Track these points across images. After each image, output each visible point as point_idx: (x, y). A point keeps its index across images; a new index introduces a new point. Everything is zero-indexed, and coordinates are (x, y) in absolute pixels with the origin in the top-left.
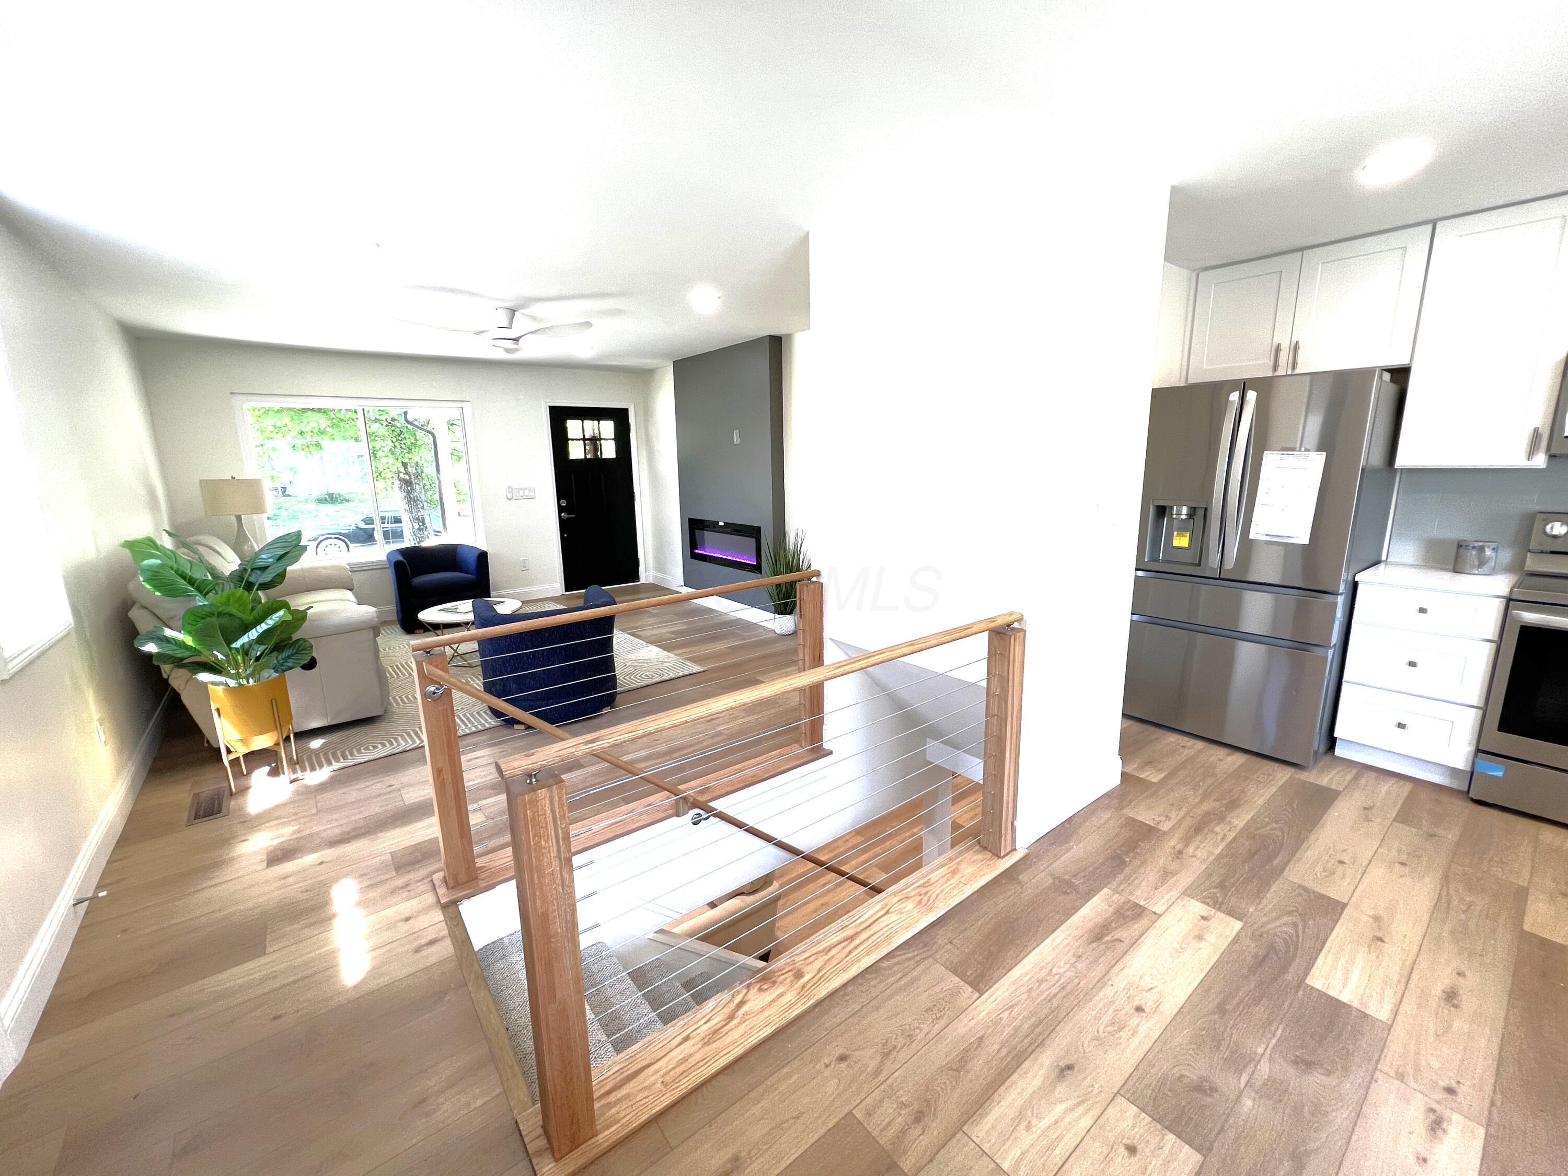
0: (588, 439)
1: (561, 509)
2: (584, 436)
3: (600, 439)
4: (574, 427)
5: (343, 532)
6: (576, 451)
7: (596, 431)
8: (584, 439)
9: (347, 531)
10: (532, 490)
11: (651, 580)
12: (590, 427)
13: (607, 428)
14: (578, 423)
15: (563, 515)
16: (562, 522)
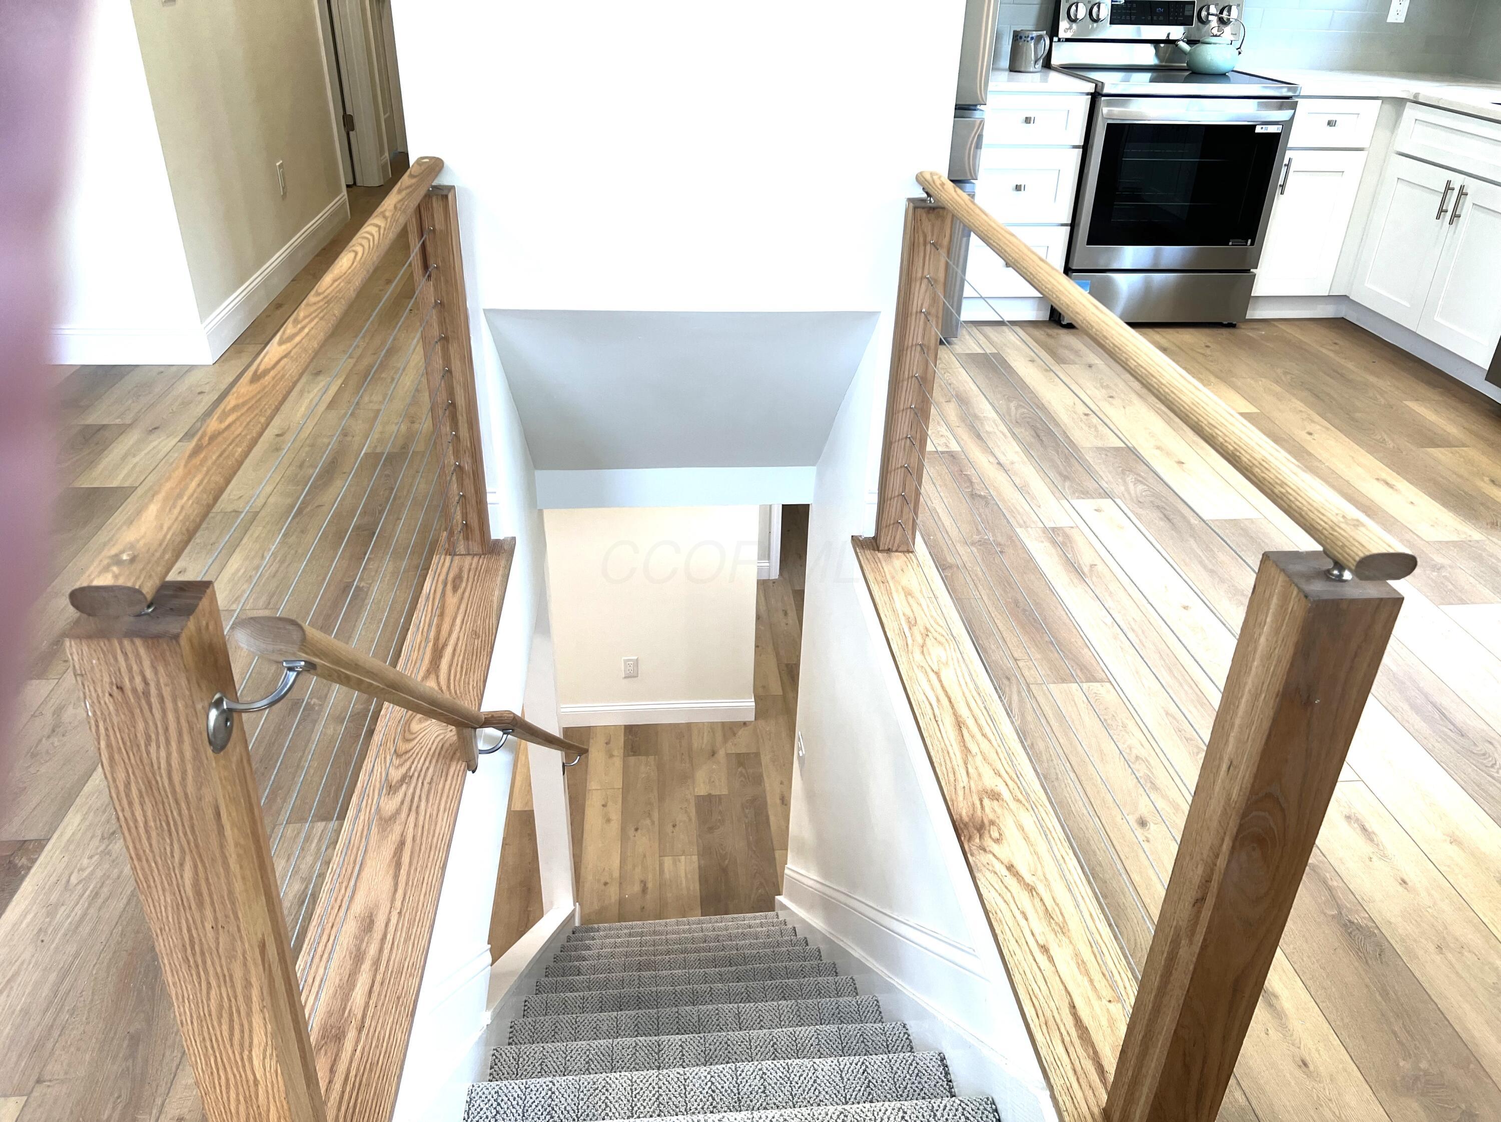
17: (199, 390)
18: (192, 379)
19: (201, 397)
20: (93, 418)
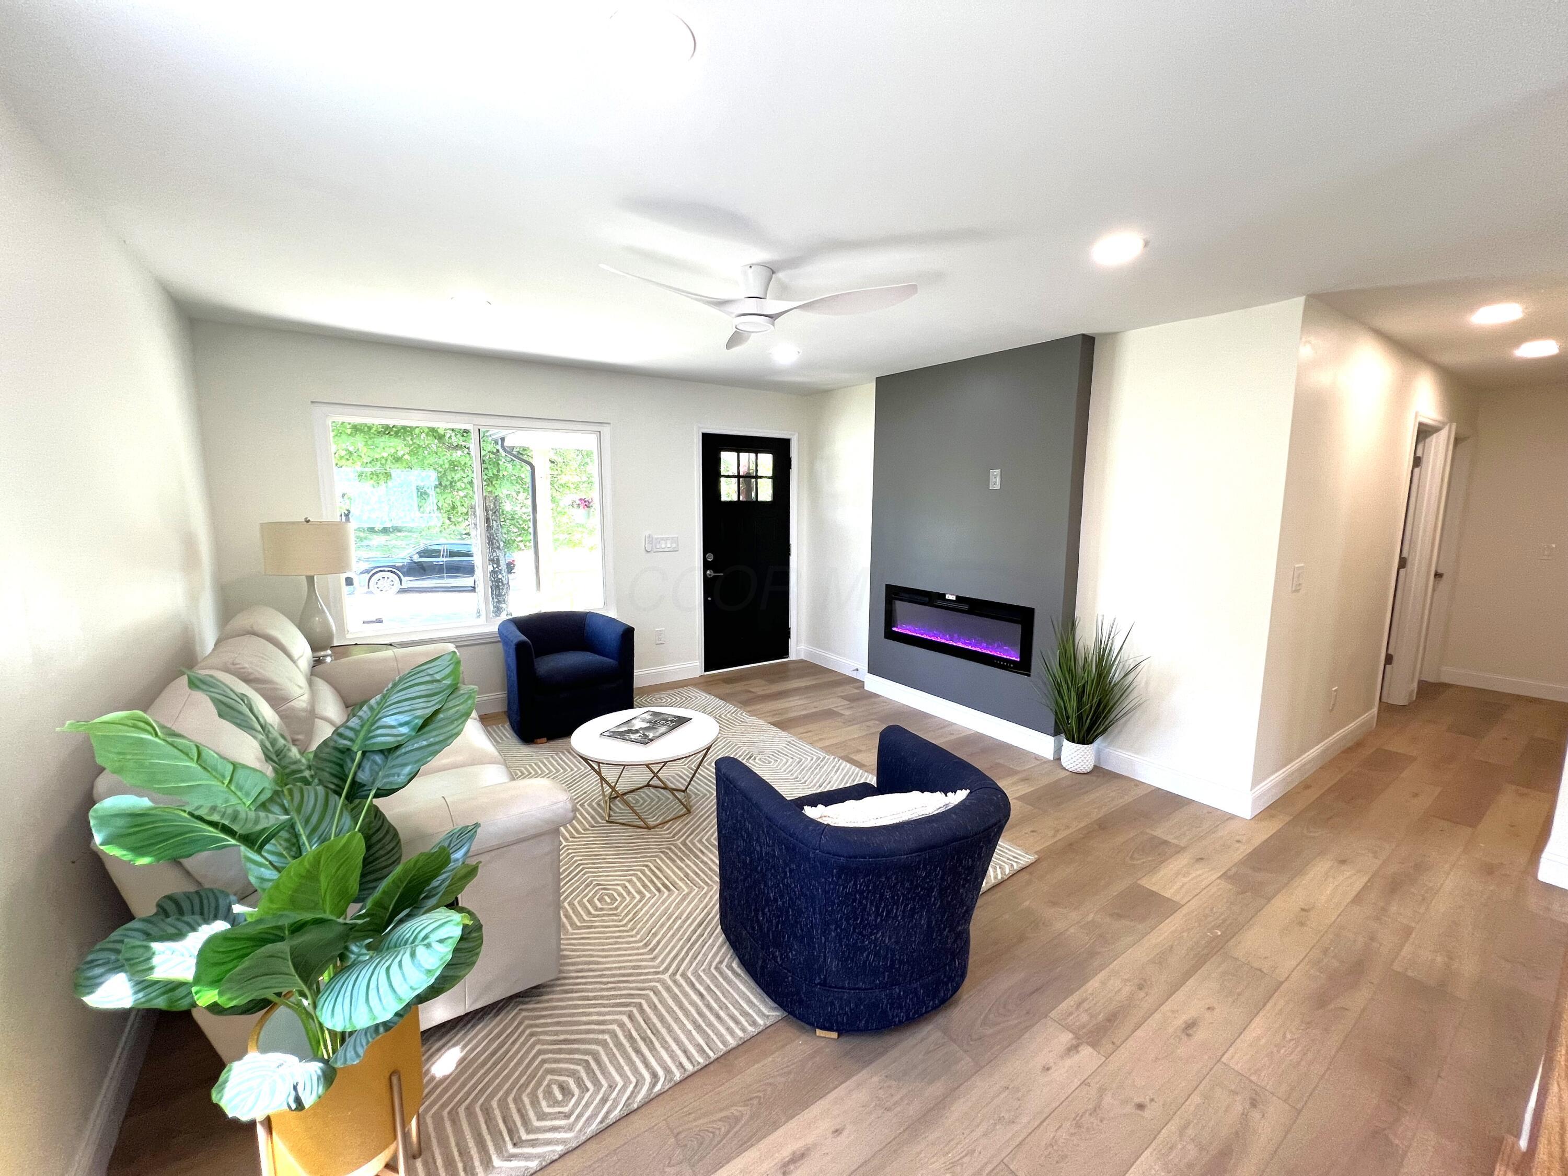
0: (742, 477)
1: (707, 565)
2: (739, 472)
3: (757, 477)
4: (728, 461)
5: (398, 565)
6: (729, 491)
7: (753, 467)
8: (738, 477)
9: (401, 564)
10: (675, 540)
11: (802, 657)
12: (747, 458)
13: (766, 462)
14: (734, 455)
15: (708, 572)
16: (708, 583)
17: (1238, 838)
18: (1232, 826)
19: (1238, 845)
20: (1160, 832)
